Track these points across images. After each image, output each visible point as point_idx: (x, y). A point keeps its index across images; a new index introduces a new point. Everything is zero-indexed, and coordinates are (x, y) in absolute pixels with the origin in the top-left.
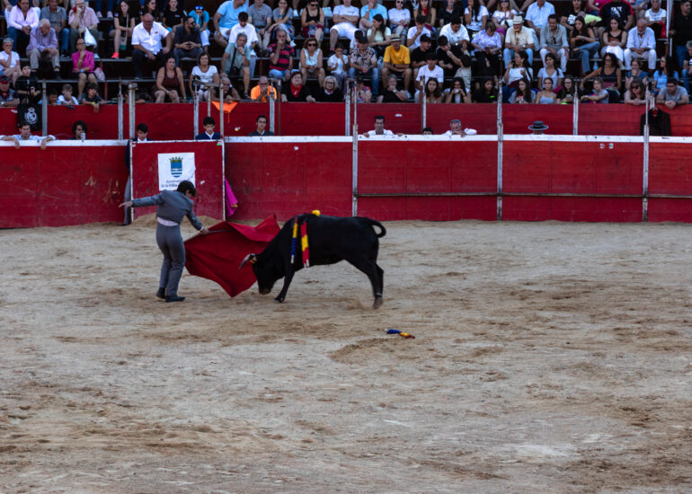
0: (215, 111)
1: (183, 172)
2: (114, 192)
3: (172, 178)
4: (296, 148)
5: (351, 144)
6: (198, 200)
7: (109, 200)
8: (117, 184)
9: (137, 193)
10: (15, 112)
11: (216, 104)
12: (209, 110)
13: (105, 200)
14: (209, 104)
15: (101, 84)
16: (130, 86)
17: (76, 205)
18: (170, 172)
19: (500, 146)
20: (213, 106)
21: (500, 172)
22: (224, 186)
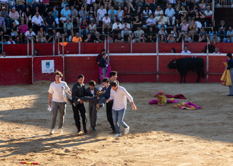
0: (61, 46)
2: (27, 74)
3: (46, 69)
4: (88, 58)
7: (25, 76)
8: (27, 71)
9: (34, 74)
11: (61, 44)
13: (23, 76)
14: (59, 44)
17: (13, 78)
18: (46, 67)
19: (158, 57)
21: (158, 66)
22: (64, 71)
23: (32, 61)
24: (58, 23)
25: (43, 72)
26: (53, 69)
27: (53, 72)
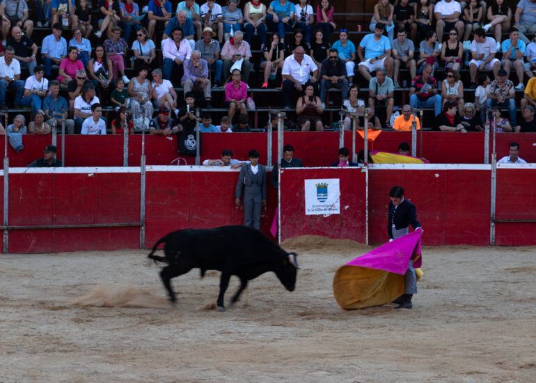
0: (360, 140)
1: (328, 197)
2: (263, 216)
3: (318, 203)
4: (437, 175)
5: (489, 172)
6: (342, 224)
9: (284, 217)
10: (171, 139)
11: (361, 133)
12: (354, 138)
14: (354, 132)
15: (251, 113)
16: (279, 115)
18: (316, 197)
20: (357, 134)
22: (367, 211)
24: (351, 74)
25: (307, 213)
26: (338, 205)
27: (338, 212)
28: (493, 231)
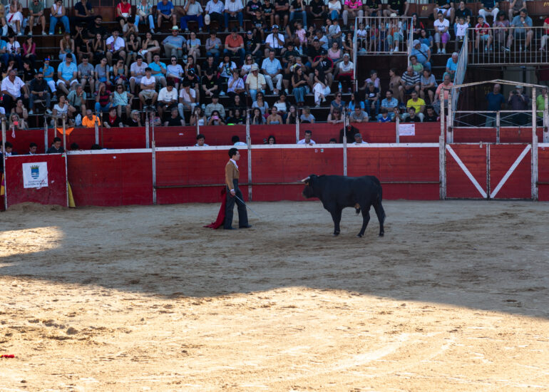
0: (60, 135)
1: (40, 175)
3: (32, 179)
4: (115, 157)
5: (151, 154)
6: (50, 194)
9: (9, 190)
11: (60, 130)
12: (55, 134)
14: (55, 130)
18: (30, 175)
19: (250, 153)
20: (58, 131)
21: (250, 170)
22: (67, 184)
23: (4, 165)
24: (54, 90)
25: (25, 187)
26: (46, 181)
27: (47, 185)
28: (154, 195)
